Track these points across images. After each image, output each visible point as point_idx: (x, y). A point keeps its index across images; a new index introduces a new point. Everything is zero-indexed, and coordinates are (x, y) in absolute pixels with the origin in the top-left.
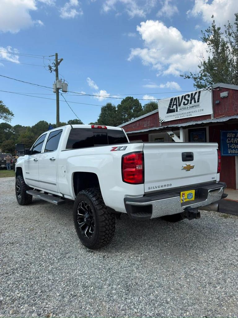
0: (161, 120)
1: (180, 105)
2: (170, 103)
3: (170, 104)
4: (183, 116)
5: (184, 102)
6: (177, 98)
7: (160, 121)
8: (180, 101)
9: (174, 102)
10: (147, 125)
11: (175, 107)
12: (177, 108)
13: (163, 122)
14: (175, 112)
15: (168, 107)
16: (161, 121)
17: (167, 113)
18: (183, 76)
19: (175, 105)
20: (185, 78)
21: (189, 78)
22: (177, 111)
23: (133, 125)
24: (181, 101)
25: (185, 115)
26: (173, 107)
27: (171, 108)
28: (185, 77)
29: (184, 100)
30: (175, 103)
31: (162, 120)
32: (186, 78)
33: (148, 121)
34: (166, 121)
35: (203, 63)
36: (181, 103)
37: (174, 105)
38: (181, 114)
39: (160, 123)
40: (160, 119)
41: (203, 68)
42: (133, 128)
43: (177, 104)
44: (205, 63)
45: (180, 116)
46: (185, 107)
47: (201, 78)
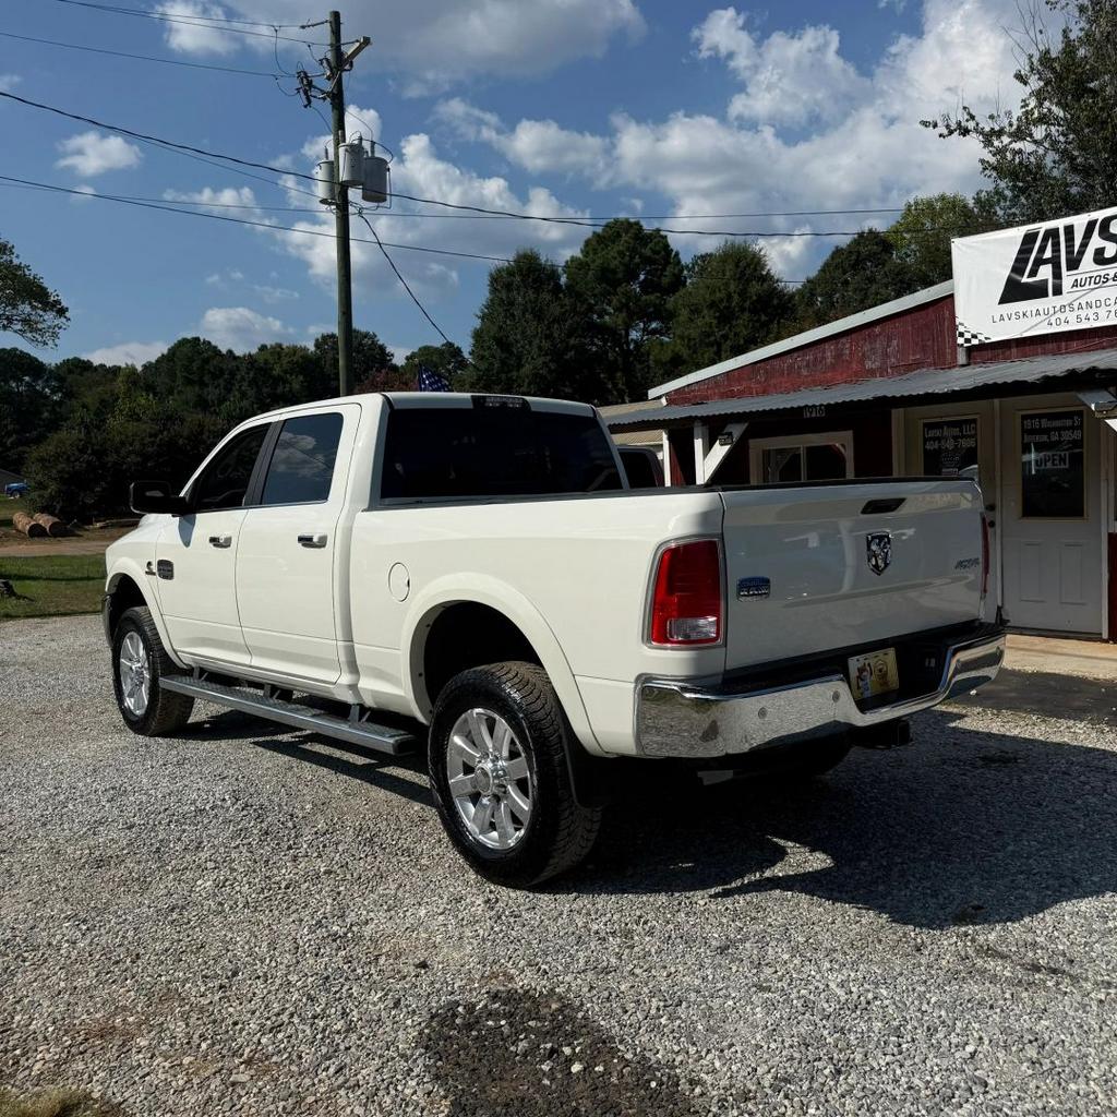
0: (968, 336)
1: (1074, 264)
2: (1020, 252)
3: (1017, 260)
4: (1092, 317)
5: (1099, 252)
6: (1062, 232)
7: (960, 341)
8: (1077, 243)
9: (1042, 249)
10: (886, 355)
11: (1045, 272)
12: (1057, 275)
13: (975, 342)
14: (1047, 296)
15: (1006, 272)
16: (968, 341)
17: (1003, 300)
18: (935, 126)
19: (1046, 262)
20: (945, 132)
21: (965, 132)
22: (1058, 291)
23: (799, 359)
24: (1084, 245)
25: (1102, 312)
26: (1033, 273)
27: (1025, 279)
28: (948, 126)
29: (1096, 241)
30: (1048, 254)
31: (974, 336)
32: (951, 133)
33: (889, 339)
34: (993, 340)
35: (1035, 60)
36: (1082, 252)
37: (1039, 262)
38: (1080, 307)
39: (960, 350)
40: (961, 329)
41: (1035, 83)
42: (804, 372)
43: (1059, 257)
44: (1046, 58)
45: (1072, 317)
46: (1102, 273)
47: (1019, 135)
